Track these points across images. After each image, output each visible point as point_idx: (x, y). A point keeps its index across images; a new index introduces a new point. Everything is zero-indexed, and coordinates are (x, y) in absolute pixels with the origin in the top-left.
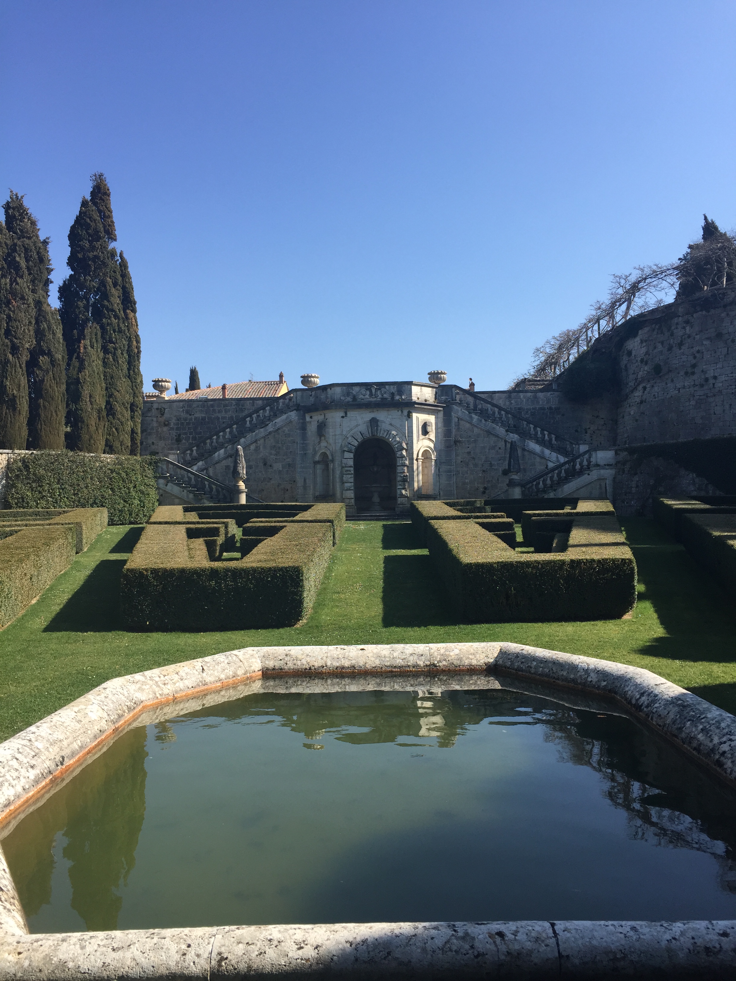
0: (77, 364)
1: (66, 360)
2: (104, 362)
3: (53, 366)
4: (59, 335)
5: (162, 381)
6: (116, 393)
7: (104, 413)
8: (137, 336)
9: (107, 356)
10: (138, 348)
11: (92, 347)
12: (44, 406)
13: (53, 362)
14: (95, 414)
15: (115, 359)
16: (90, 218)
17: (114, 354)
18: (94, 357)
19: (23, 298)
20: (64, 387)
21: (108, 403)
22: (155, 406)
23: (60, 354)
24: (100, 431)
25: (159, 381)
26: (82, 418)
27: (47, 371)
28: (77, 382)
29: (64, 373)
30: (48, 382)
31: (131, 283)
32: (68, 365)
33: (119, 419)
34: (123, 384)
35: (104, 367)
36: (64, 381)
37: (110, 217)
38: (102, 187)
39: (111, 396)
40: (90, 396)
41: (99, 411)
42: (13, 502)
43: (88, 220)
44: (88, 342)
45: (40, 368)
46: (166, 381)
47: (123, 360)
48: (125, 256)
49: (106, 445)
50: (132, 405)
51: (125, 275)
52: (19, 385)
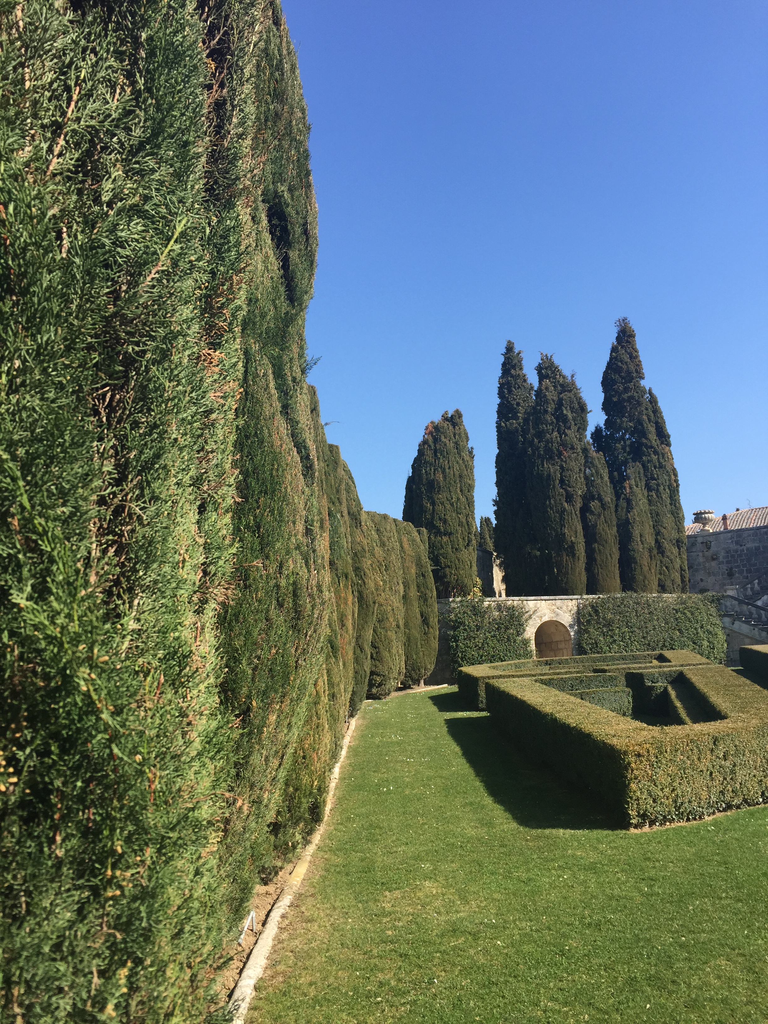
0: (625, 505)
1: (614, 502)
2: (649, 500)
3: (604, 509)
4: (606, 478)
5: (705, 513)
6: (663, 530)
7: (655, 552)
8: (674, 470)
9: (650, 493)
10: (676, 481)
11: (637, 486)
12: (599, 550)
13: (603, 506)
14: (647, 554)
15: (659, 496)
16: (621, 362)
17: (658, 490)
18: (640, 496)
19: (572, 448)
20: (615, 529)
21: (657, 541)
22: (700, 540)
23: (609, 497)
24: (653, 571)
25: (701, 513)
26: (635, 559)
27: (599, 515)
28: (627, 522)
29: (614, 514)
30: (602, 527)
31: (662, 418)
32: (617, 506)
33: (668, 557)
34: (668, 521)
35: (650, 505)
36: (615, 523)
37: (637, 357)
38: (627, 329)
39: (658, 533)
40: (641, 536)
41: (650, 550)
42: (588, 648)
43: (620, 364)
44: (633, 482)
45: (592, 513)
46: (709, 513)
47: (665, 496)
48: (654, 392)
49: (659, 585)
50: (678, 541)
51: (656, 411)
52: (576, 532)
